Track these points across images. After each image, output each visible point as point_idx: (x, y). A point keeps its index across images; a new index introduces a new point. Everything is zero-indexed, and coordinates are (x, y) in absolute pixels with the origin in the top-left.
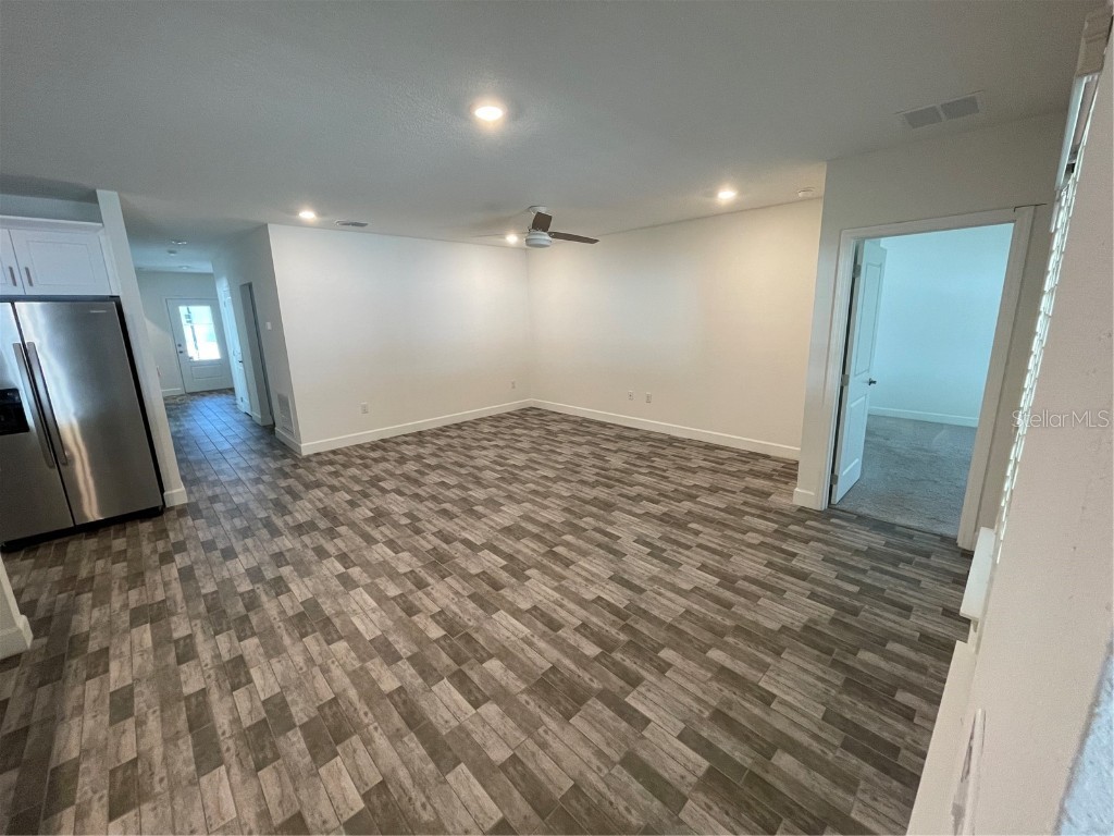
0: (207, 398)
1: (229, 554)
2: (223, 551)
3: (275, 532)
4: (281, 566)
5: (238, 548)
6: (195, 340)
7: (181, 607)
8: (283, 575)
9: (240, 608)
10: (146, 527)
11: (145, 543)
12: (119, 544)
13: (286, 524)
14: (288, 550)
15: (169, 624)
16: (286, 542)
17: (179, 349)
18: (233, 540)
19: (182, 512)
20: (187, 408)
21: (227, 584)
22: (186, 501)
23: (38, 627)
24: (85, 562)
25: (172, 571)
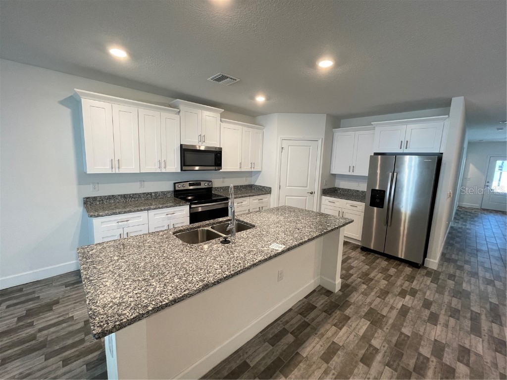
0: (492, 215)
1: (434, 319)
2: (432, 313)
3: (476, 330)
4: (461, 362)
5: (442, 319)
6: (499, 180)
7: (387, 328)
8: (458, 370)
9: (412, 362)
10: (408, 270)
11: (401, 278)
12: (392, 271)
13: (491, 330)
14: (477, 354)
15: (376, 332)
16: (479, 346)
17: (487, 184)
18: (443, 312)
19: (429, 273)
20: (476, 216)
21: (418, 338)
22: (435, 269)
23: (344, 286)
24: (376, 270)
25: (399, 303)
